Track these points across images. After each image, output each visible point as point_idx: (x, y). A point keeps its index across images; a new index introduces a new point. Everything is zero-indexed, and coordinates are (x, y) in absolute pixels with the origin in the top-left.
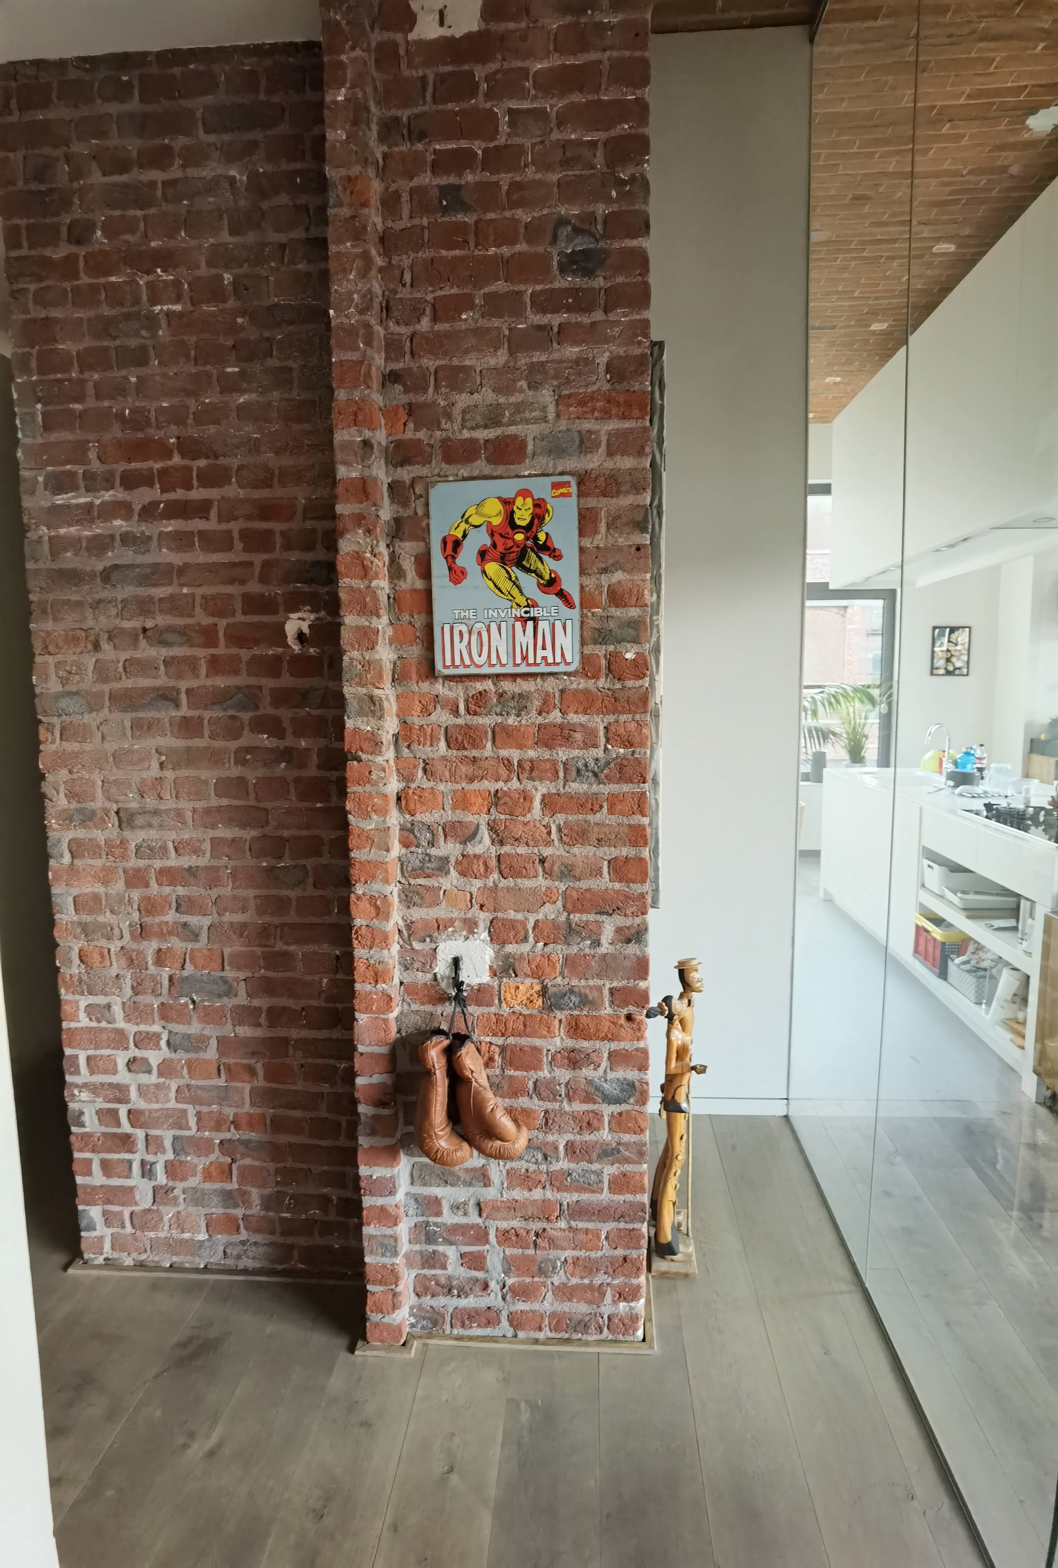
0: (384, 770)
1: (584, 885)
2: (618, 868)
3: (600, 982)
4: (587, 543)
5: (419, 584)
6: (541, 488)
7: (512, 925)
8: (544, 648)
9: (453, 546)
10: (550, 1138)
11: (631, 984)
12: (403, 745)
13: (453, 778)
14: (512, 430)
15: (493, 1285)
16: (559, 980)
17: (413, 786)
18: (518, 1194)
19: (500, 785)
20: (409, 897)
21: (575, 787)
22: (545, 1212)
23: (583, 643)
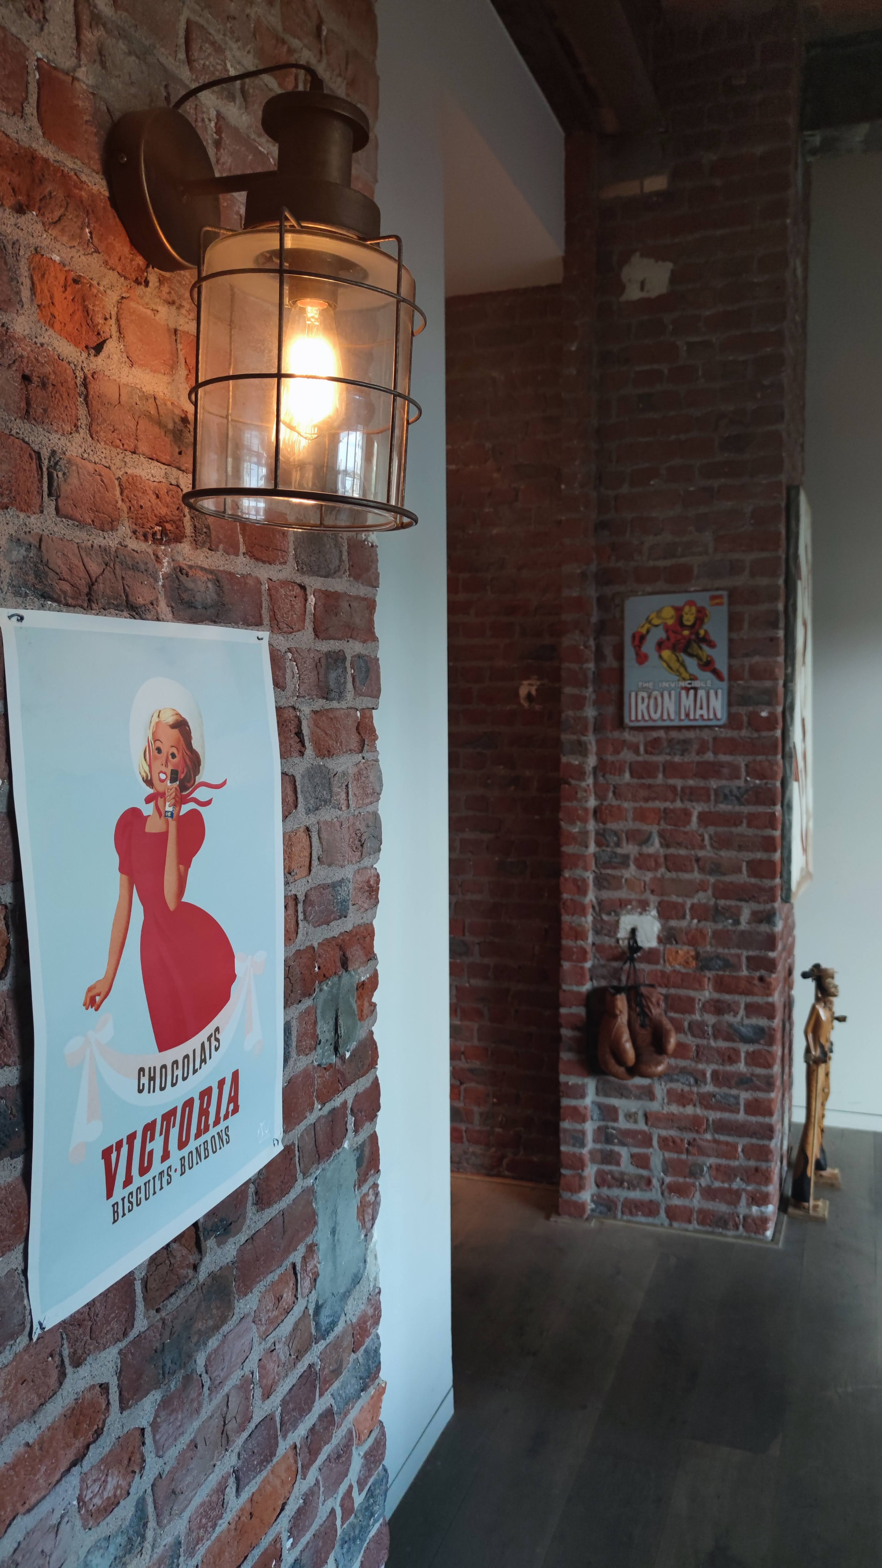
0: (586, 791)
1: (728, 879)
2: (755, 868)
3: (739, 951)
4: (735, 636)
5: (615, 664)
6: (702, 599)
7: (675, 905)
8: (701, 708)
9: (639, 639)
10: (701, 1066)
11: (763, 953)
12: (600, 774)
13: (634, 799)
14: (683, 560)
15: (655, 1182)
16: (708, 948)
17: (605, 803)
18: (675, 1109)
19: (668, 804)
20: (601, 882)
21: (723, 807)
22: (695, 1124)
23: (730, 704)
